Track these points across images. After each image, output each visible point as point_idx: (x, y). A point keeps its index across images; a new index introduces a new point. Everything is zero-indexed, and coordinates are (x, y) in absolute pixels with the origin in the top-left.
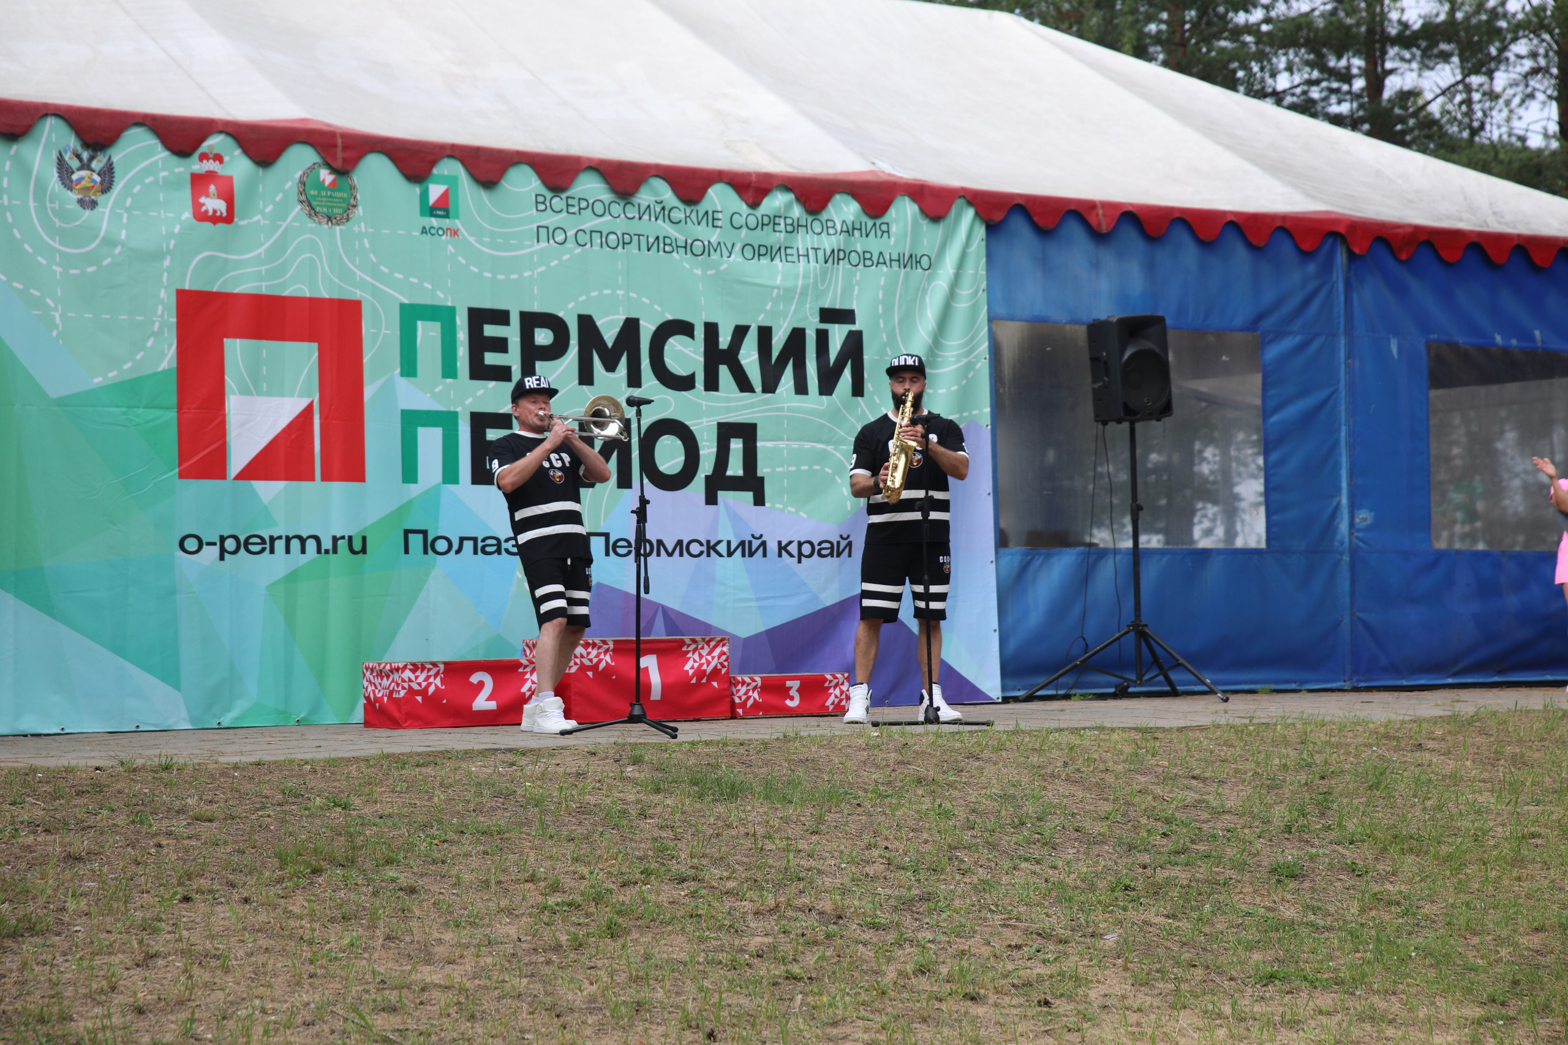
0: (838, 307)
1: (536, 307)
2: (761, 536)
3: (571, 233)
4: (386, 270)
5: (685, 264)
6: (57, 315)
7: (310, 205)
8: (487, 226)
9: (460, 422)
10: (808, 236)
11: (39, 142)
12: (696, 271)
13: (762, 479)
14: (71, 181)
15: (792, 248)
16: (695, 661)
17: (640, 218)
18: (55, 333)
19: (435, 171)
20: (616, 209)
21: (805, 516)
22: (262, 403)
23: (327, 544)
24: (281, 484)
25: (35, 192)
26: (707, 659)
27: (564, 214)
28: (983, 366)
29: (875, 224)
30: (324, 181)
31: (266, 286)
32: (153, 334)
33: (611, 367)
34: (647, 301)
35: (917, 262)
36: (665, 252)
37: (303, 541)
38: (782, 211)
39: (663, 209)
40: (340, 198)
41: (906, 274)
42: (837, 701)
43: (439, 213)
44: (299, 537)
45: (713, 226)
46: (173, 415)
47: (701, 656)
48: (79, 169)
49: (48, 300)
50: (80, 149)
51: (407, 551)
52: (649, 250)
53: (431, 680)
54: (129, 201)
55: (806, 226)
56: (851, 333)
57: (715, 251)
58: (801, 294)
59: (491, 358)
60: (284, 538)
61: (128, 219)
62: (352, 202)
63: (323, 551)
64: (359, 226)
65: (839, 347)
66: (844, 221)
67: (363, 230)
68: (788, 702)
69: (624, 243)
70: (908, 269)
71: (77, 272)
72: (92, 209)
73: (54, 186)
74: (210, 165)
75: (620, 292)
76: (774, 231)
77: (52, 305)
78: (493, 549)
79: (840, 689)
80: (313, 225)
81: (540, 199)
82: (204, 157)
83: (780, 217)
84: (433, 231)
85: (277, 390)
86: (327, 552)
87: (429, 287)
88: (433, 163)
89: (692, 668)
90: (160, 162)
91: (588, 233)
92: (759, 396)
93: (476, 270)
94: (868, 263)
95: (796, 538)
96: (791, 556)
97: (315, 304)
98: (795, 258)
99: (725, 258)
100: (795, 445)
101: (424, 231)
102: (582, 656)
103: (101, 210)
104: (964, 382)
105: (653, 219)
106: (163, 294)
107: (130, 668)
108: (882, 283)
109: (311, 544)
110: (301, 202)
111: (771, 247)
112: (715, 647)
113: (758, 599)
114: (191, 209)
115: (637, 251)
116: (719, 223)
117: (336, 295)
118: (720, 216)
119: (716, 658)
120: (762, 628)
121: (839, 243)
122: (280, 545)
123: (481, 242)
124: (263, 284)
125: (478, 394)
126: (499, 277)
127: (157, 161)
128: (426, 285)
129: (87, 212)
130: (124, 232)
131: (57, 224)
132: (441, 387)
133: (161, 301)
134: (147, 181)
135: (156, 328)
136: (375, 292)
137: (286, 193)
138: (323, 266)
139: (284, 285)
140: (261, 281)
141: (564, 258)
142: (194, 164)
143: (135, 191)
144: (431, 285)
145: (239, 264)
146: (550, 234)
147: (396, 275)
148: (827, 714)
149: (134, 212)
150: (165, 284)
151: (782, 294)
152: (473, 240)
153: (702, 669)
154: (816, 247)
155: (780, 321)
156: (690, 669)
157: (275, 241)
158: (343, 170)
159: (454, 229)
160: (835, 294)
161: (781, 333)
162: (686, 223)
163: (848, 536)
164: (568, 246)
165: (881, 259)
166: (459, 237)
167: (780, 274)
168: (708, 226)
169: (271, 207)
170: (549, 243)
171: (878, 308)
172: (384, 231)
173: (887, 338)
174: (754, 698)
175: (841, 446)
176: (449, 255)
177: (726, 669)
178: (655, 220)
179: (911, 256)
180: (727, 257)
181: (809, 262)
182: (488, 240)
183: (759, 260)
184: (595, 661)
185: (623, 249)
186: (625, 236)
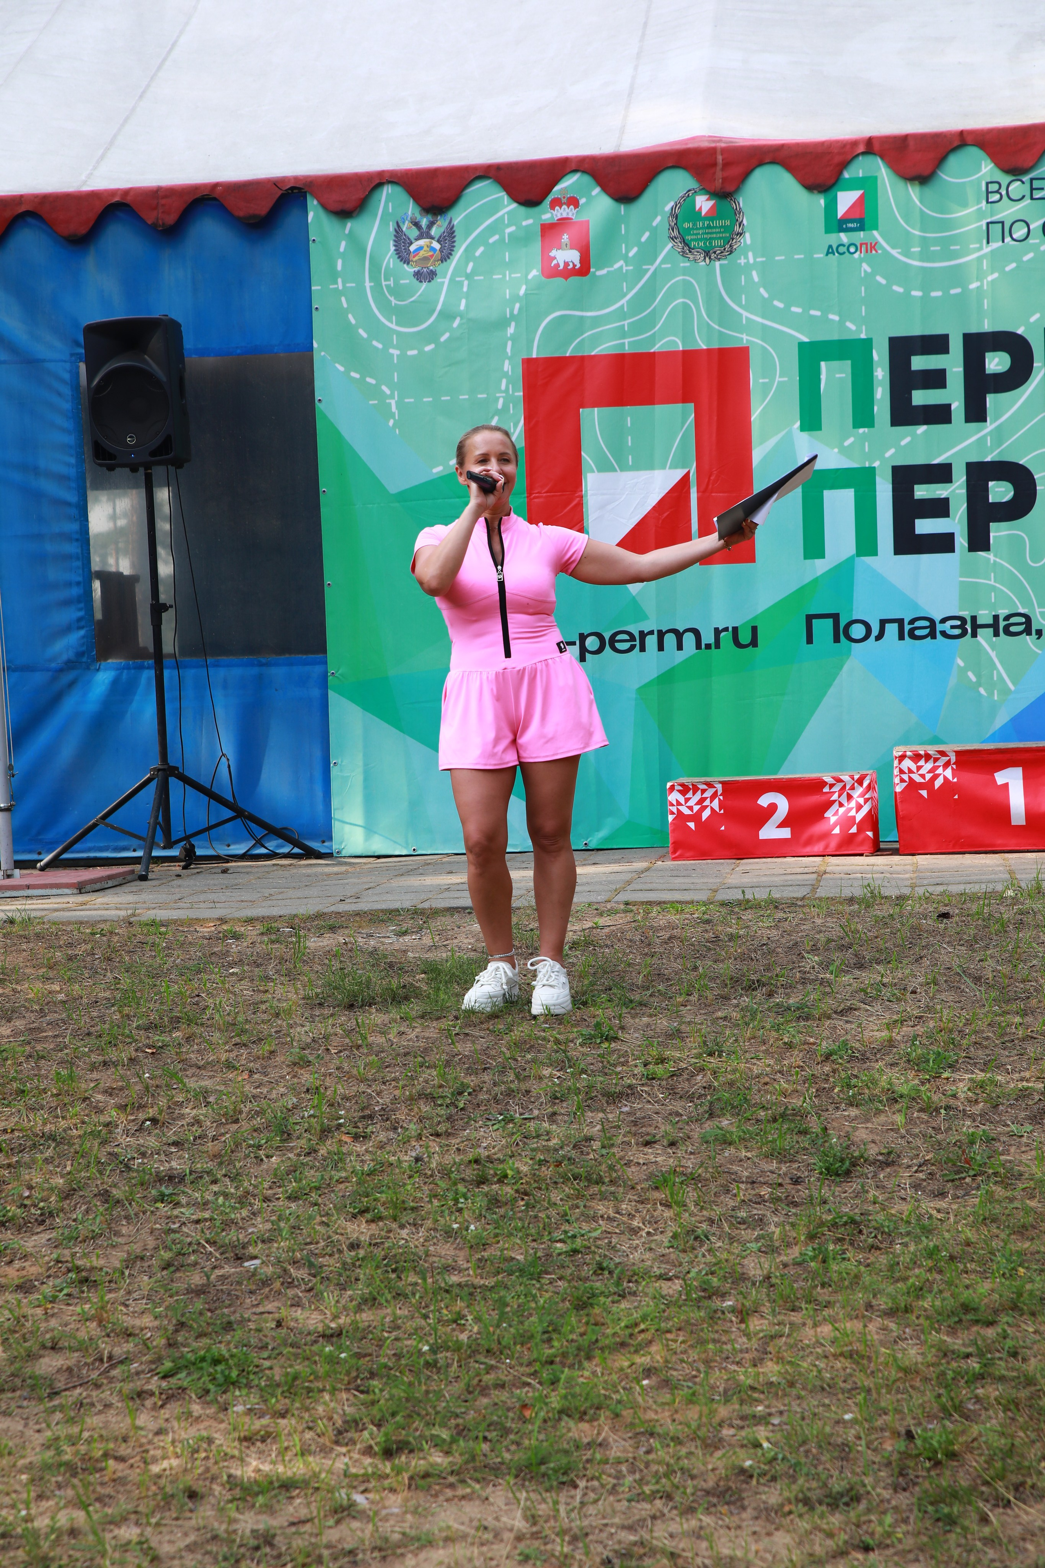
1: (987, 326)
3: (1034, 225)
4: (781, 305)
6: (393, 402)
8: (917, 233)
9: (878, 479)
11: (376, 215)
14: (409, 253)
18: (391, 423)
19: (846, 175)
22: (628, 479)
23: (708, 637)
25: (370, 270)
27: (1028, 201)
30: (701, 208)
31: (630, 343)
32: (498, 413)
37: (679, 635)
40: (720, 227)
43: (850, 225)
44: (674, 631)
46: (523, 501)
48: (416, 240)
49: (384, 388)
50: (418, 216)
51: (810, 640)
53: (707, 803)
54: (471, 265)
59: (920, 397)
60: (656, 632)
61: (469, 286)
62: (737, 229)
63: (704, 646)
64: (746, 257)
67: (751, 261)
71: (415, 352)
73: (389, 260)
77: (388, 392)
78: (926, 631)
80: (688, 264)
81: (994, 187)
82: (557, 203)
84: (841, 249)
86: (708, 646)
87: (836, 318)
88: (844, 164)
90: (507, 215)
93: (901, 290)
101: (830, 251)
102: (910, 771)
103: (439, 280)
106: (507, 366)
109: (689, 640)
117: (715, 345)
122: (651, 641)
123: (907, 254)
124: (626, 341)
125: (903, 443)
126: (934, 294)
127: (503, 216)
128: (831, 316)
129: (424, 285)
130: (463, 302)
131: (394, 302)
132: (852, 440)
133: (506, 375)
134: (491, 241)
135: (500, 405)
136: (766, 333)
137: (654, 231)
138: (701, 312)
139: (652, 340)
140: (624, 337)
141: (1026, 258)
142: (545, 213)
143: (478, 254)
144: (840, 316)
145: (597, 321)
146: (1005, 229)
147: (794, 309)
149: (475, 278)
150: (510, 354)
152: (897, 252)
157: (641, 288)
158: (724, 193)
159: (871, 243)
164: (1030, 242)
166: (877, 251)
169: (636, 249)
170: (1004, 242)
172: (777, 258)
176: (863, 275)
182: (919, 249)
184: (928, 776)
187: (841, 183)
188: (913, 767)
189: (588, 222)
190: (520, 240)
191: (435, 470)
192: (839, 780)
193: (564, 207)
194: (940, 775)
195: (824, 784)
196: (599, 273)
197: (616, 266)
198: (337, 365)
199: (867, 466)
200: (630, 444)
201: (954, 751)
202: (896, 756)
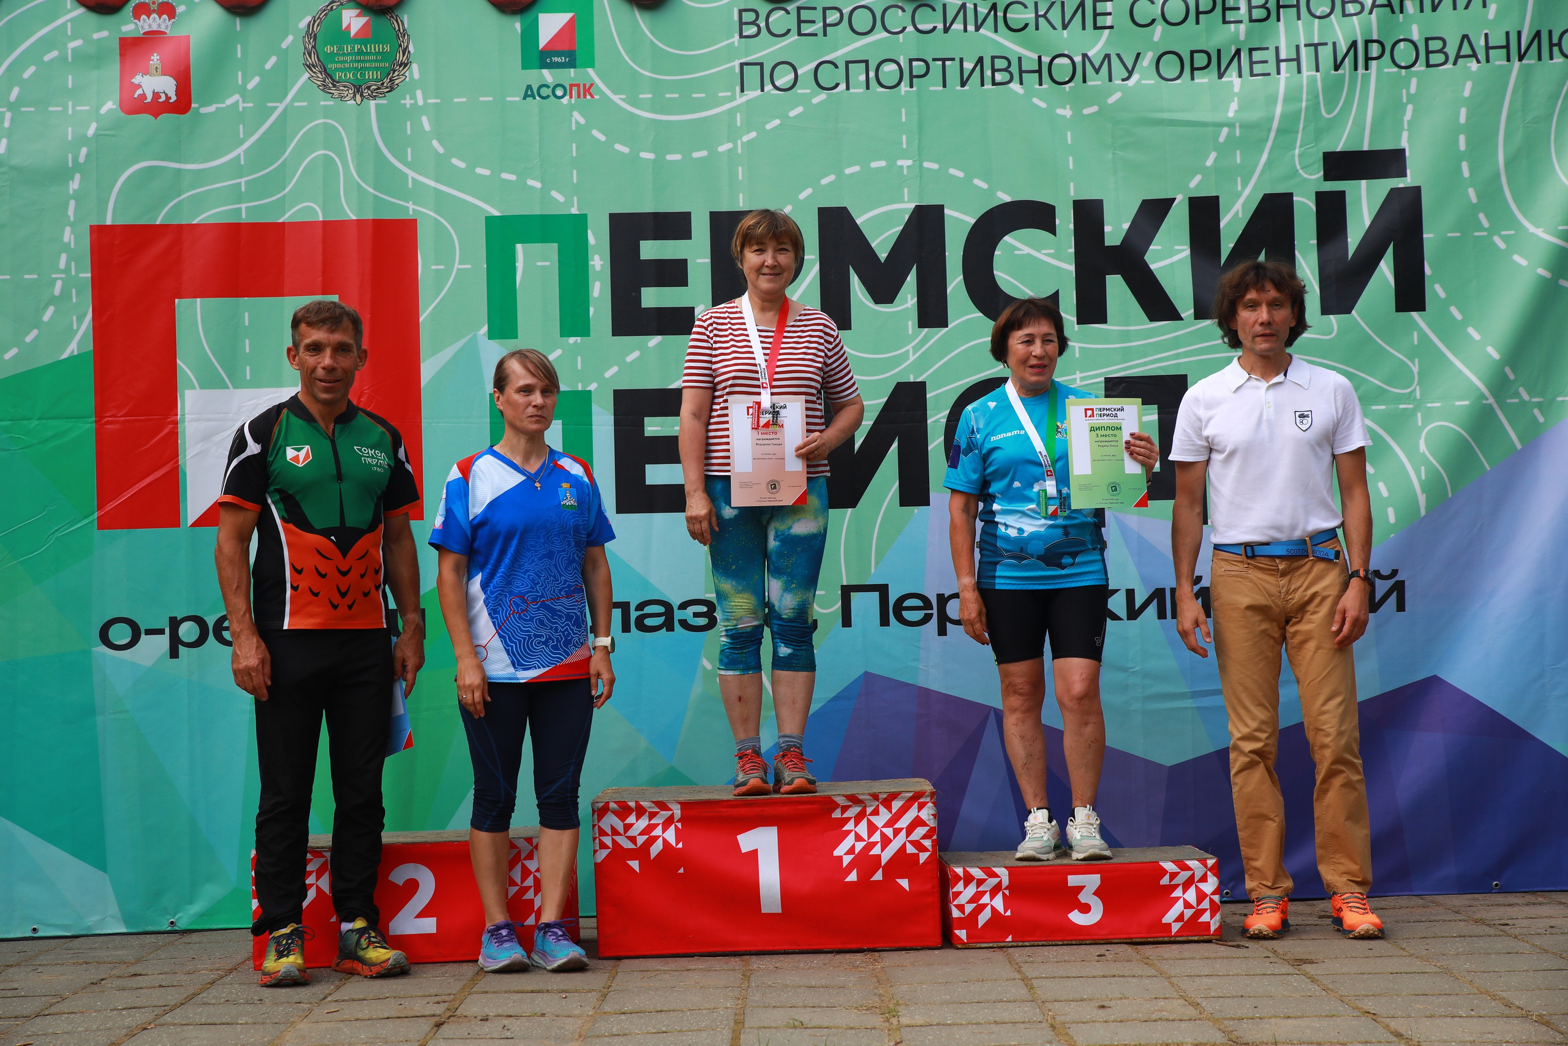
0: (1366, 148)
1: (742, 204)
3: (806, 69)
4: (462, 165)
5: (1035, 100)
8: (647, 73)
9: (595, 408)
10: (1299, 21)
12: (1060, 111)
15: (1267, 49)
16: (858, 838)
17: (946, 30)
26: (883, 835)
27: (793, 37)
30: (349, 26)
31: (246, 207)
32: (53, 300)
33: (885, 292)
34: (960, 174)
35: (1551, 45)
36: (994, 83)
39: (995, 6)
40: (376, 54)
41: (1526, 76)
42: (1188, 913)
43: (556, 59)
45: (1096, 27)
46: (89, 426)
47: (872, 828)
52: (963, 84)
54: (15, 92)
56: (1394, 192)
57: (1097, 71)
58: (1278, 131)
59: (652, 297)
61: (12, 119)
62: (400, 57)
64: (413, 97)
65: (1367, 222)
67: (420, 102)
68: (1076, 917)
69: (912, 77)
70: (1530, 59)
75: (905, 163)
76: (1225, 22)
78: (658, 621)
79: (1198, 889)
80: (331, 103)
81: (749, 17)
84: (545, 92)
87: (538, 185)
89: (851, 851)
90: (69, 24)
91: (842, 66)
92: (1187, 325)
93: (625, 150)
94: (1437, 58)
97: (331, 229)
98: (1271, 67)
99: (1117, 82)
101: (529, 92)
102: (615, 832)
105: (971, 28)
106: (68, 235)
107: (22, 835)
108: (1467, 93)
110: (309, 67)
111: (1219, 51)
112: (903, 810)
113: (1195, 695)
114: (117, 96)
115: (941, 88)
116: (1109, 20)
117: (370, 216)
118: (1109, 6)
119: (903, 833)
120: (1207, 747)
121: (1367, 28)
123: (634, 103)
124: (243, 206)
125: (629, 359)
126: (670, 157)
127: (66, 23)
128: (531, 182)
130: (4, 142)
132: (558, 353)
133: (66, 247)
134: (47, 58)
135: (57, 290)
136: (441, 202)
137: (283, 55)
138: (348, 169)
139: (281, 205)
140: (240, 202)
141: (792, 114)
142: (126, 23)
143: (26, 75)
144: (541, 182)
145: (200, 177)
146: (766, 74)
147: (480, 171)
148: (1166, 939)
149: (23, 109)
150: (72, 219)
151: (1238, 134)
152: (620, 99)
153: (871, 853)
154: (1316, 41)
155: (1237, 184)
156: (847, 853)
157: (264, 133)
158: (380, 6)
159: (585, 85)
160: (1359, 125)
161: (1238, 206)
162: (1037, 28)
163: (1395, 573)
164: (799, 91)
165: (1466, 49)
166: (592, 96)
167: (1236, 99)
168: (1084, 28)
169: (257, 79)
170: (762, 90)
171: (1457, 141)
172: (456, 100)
173: (1478, 196)
174: (993, 909)
175: (1373, 405)
176: (574, 128)
177: (929, 853)
178: (977, 29)
179: (1538, 34)
180: (1123, 80)
181: (1299, 71)
182: (650, 96)
183: (1193, 78)
184: (641, 840)
185: (911, 86)
186: (914, 63)
188: (619, 826)
189: (188, 37)
190: (87, 60)
193: (154, 15)
194: (658, 837)
196: (203, 110)
197: (230, 101)
199: (580, 389)
200: (247, 351)
201: (679, 803)
202: (595, 808)
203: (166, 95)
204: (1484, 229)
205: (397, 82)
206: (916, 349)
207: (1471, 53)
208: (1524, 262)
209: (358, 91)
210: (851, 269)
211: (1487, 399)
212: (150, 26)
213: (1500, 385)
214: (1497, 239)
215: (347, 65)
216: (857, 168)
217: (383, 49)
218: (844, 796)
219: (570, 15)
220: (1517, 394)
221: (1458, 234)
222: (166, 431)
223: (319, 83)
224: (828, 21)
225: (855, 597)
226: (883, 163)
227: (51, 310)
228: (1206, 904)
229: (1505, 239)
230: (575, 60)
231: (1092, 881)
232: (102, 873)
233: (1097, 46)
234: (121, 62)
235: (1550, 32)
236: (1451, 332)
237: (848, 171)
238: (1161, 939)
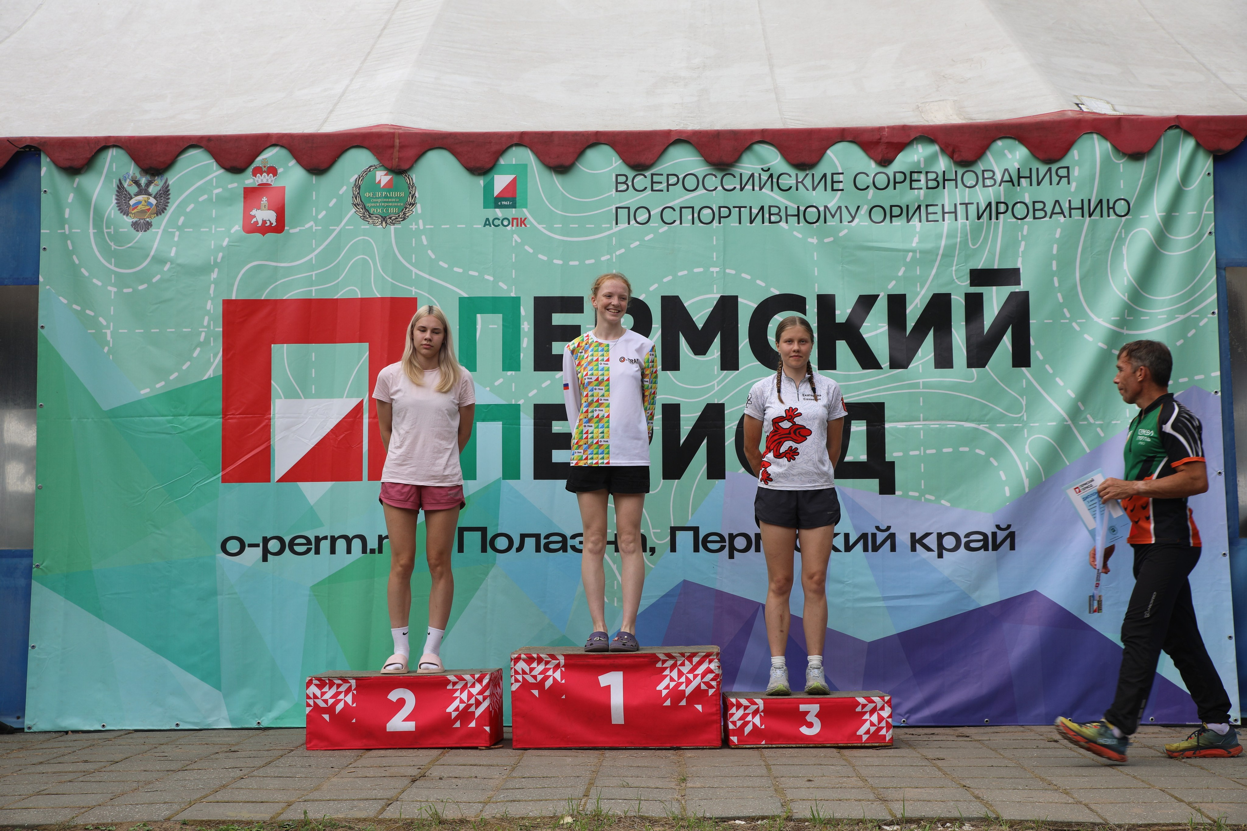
0: (996, 267)
2: (889, 528)
3: (656, 212)
4: (446, 266)
5: (795, 233)
6: (108, 332)
7: (364, 207)
8: (559, 212)
9: (522, 414)
10: (957, 189)
11: (101, 173)
13: (892, 464)
14: (129, 205)
15: (937, 205)
16: (672, 680)
17: (742, 189)
18: (106, 349)
19: (502, 161)
20: (711, 182)
21: (948, 504)
22: (310, 405)
23: (373, 544)
24: (327, 485)
25: (94, 219)
26: (687, 678)
27: (648, 192)
28: (1210, 324)
29: (1050, 170)
30: (380, 182)
31: (316, 290)
32: (200, 344)
33: (700, 348)
34: (748, 277)
35: (1109, 208)
36: (770, 222)
37: (349, 540)
38: (922, 165)
39: (771, 176)
41: (1093, 227)
42: (873, 729)
43: (504, 203)
44: (345, 537)
45: (833, 190)
46: (218, 421)
47: (680, 674)
48: (136, 195)
49: (101, 319)
50: (138, 176)
51: (460, 549)
52: (751, 222)
53: (340, 697)
54: (182, 219)
55: (956, 180)
56: (1013, 294)
57: (833, 216)
58: (943, 255)
60: (329, 538)
61: (179, 236)
62: (410, 200)
63: (368, 551)
64: (417, 224)
65: (996, 312)
66: (1006, 170)
67: (421, 227)
68: (804, 730)
69: (720, 217)
70: (1096, 216)
71: (130, 290)
72: (145, 231)
73: (111, 211)
74: (264, 178)
75: (715, 270)
76: (911, 188)
78: (559, 545)
79: (879, 715)
80: (368, 227)
81: (622, 179)
82: (258, 171)
83: (921, 172)
84: (497, 222)
85: (328, 392)
86: (373, 551)
87: (491, 278)
88: (502, 152)
89: (667, 687)
90: (214, 179)
91: (678, 210)
92: (886, 372)
93: (545, 258)
94: (1039, 214)
95: (935, 529)
96: (929, 549)
97: (365, 303)
98: (939, 217)
99: (845, 223)
100: (934, 425)
101: (487, 223)
102: (524, 672)
103: (153, 230)
104: (1179, 343)
105: (757, 188)
106: (209, 305)
107: (172, 667)
108: (1057, 236)
109: (357, 544)
110: (355, 205)
111: (908, 206)
112: (700, 663)
113: (885, 599)
114: (241, 223)
115: (738, 224)
116: (841, 186)
117: (388, 294)
118: (841, 178)
119: (699, 677)
120: (892, 631)
121: (998, 195)
122: (325, 545)
123: (551, 230)
124: (314, 288)
125: (544, 385)
126: (571, 263)
127: (213, 178)
128: (487, 277)
129: (140, 234)
130: (174, 249)
131: (113, 246)
132: (501, 380)
133: (208, 313)
134: (201, 199)
135: (202, 338)
136: (432, 288)
137: (340, 198)
138: (376, 267)
139: (336, 288)
140: (311, 286)
141: (647, 238)
142: (247, 179)
143: (188, 210)
144: (494, 277)
145: (289, 271)
146: (632, 214)
147: (456, 269)
148: (859, 745)
149: (185, 230)
150: (212, 296)
151: (918, 257)
152: (543, 227)
153: (679, 689)
154: (967, 202)
155: (917, 288)
156: (665, 689)
157: (327, 245)
158: (399, 169)
159: (521, 219)
160: (992, 253)
161: (918, 300)
162: (797, 190)
163: (1009, 526)
164: (651, 225)
165: (1058, 209)
166: (526, 226)
167: (917, 235)
168: (826, 190)
169: (324, 213)
170: (629, 224)
171: (1051, 264)
172: (443, 227)
173: (1063, 298)
174: (754, 724)
175: (998, 424)
176: (514, 245)
177: (714, 690)
178: (761, 189)
179: (1101, 201)
180: (849, 222)
181: (956, 220)
182: (561, 226)
183: (891, 222)
184: (540, 677)
185: (720, 223)
186: (722, 209)
187: (497, 168)
188: (527, 669)
189: (284, 187)
191: (143, 392)
192: (461, 679)
193: (265, 174)
194: (550, 676)
195: (449, 682)
196: (292, 231)
197: (307, 226)
198: (61, 298)
199: (513, 403)
200: (313, 376)
201: (563, 655)
202: (513, 658)
203: (270, 222)
204: (1065, 318)
205: (407, 215)
206: (718, 384)
207: (1060, 211)
208: (1090, 339)
209: (384, 220)
210: (681, 334)
211: (1067, 421)
212: (262, 180)
213: (1075, 413)
214: (1074, 324)
215: (378, 204)
216: (685, 272)
217: (400, 195)
218: (664, 654)
219: (514, 176)
220: (1086, 419)
221: (1051, 321)
222: (264, 424)
223: (361, 215)
224: (670, 183)
225: (679, 534)
226: (701, 270)
227: (198, 350)
228: (883, 724)
229: (1078, 324)
230: (516, 203)
231: (814, 708)
232: (218, 691)
233: (833, 201)
234: (244, 202)
235: (1108, 200)
236: (1045, 380)
237: (680, 274)
238: (856, 745)
